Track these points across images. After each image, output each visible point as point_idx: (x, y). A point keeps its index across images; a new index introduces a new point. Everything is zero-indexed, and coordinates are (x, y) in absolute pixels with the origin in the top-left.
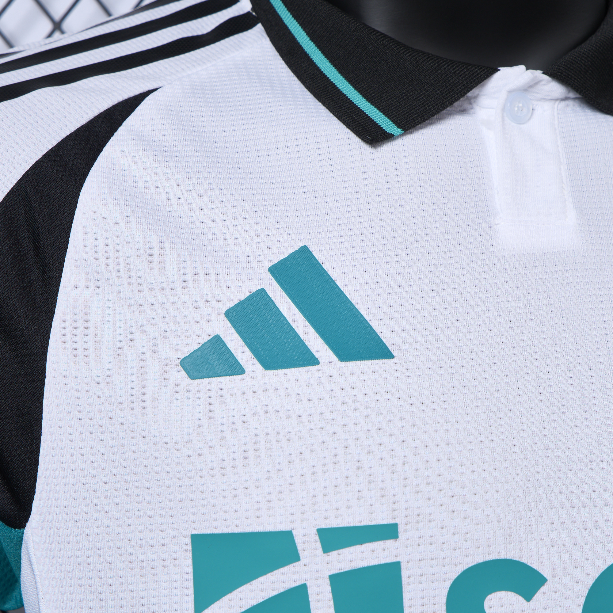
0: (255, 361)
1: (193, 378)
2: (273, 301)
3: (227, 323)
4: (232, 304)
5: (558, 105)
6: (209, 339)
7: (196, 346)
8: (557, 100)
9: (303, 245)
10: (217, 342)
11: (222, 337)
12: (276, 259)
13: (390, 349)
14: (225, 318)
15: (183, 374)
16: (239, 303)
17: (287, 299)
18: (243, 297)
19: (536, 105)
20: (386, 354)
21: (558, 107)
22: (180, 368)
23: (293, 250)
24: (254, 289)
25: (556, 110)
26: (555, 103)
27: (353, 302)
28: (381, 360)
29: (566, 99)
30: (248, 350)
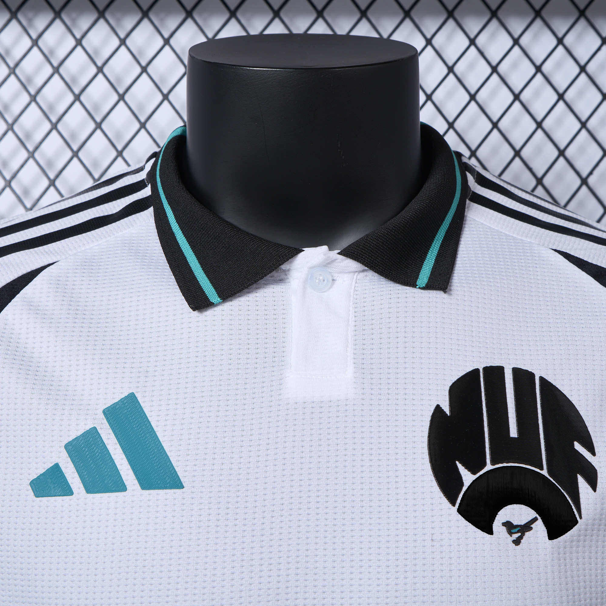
0: (81, 485)
1: (37, 496)
2: (101, 437)
3: (65, 454)
4: (70, 439)
5: (357, 275)
6: (51, 466)
7: (42, 471)
8: (356, 272)
9: (131, 392)
10: (56, 470)
11: (60, 465)
12: (110, 403)
13: (182, 481)
14: (65, 450)
15: (31, 493)
16: (76, 438)
17: (113, 436)
18: (79, 433)
19: (338, 277)
20: (177, 484)
21: (357, 277)
22: (30, 488)
23: (123, 396)
24: (88, 428)
25: (354, 280)
26: (354, 275)
27: (161, 440)
28: (173, 490)
29: (363, 271)
30: (78, 476)
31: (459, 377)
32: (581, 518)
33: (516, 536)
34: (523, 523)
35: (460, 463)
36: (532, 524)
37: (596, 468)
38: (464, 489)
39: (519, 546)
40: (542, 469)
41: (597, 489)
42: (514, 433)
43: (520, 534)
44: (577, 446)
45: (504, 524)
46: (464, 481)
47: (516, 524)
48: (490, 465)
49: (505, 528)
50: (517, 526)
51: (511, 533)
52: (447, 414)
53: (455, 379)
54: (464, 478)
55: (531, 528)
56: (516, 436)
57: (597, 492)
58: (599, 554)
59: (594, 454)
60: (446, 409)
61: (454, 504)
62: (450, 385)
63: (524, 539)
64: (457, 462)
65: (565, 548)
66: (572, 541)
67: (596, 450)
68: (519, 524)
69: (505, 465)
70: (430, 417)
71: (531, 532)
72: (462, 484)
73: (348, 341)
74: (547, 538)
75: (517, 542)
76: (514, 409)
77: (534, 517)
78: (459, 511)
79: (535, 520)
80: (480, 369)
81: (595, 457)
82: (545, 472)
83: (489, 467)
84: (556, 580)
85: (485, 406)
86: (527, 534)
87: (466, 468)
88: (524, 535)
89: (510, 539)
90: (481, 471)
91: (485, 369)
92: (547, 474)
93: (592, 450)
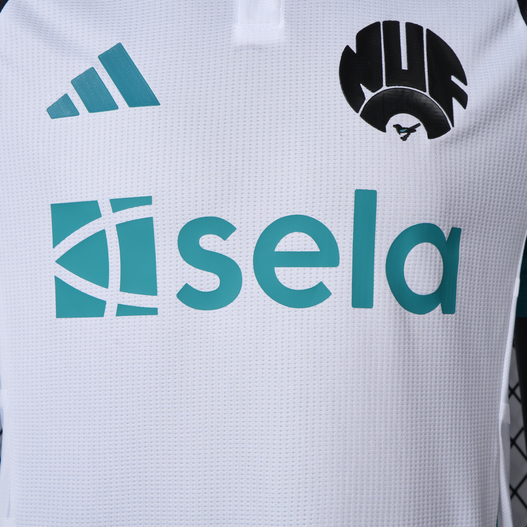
0: (85, 108)
1: (52, 118)
2: (98, 74)
3: (72, 87)
4: (75, 76)
6: (62, 96)
7: (55, 100)
9: (118, 42)
10: (66, 99)
11: (69, 95)
12: (103, 51)
13: (158, 100)
14: (71, 84)
15: (48, 116)
16: (79, 76)
17: (106, 73)
18: (81, 72)
20: (155, 102)
22: (47, 113)
23: (113, 46)
24: (88, 68)
27: (142, 74)
28: (152, 106)
30: (82, 102)
31: (364, 27)
32: (453, 126)
33: (403, 135)
34: (409, 127)
35: (363, 85)
36: (416, 128)
37: (467, 93)
38: (366, 102)
39: (405, 141)
40: (425, 91)
41: (467, 107)
42: (405, 66)
43: (406, 134)
44: (454, 79)
45: (395, 126)
46: (366, 97)
47: (404, 127)
48: (385, 86)
49: (395, 129)
50: (404, 128)
51: (400, 133)
52: (354, 52)
53: (361, 28)
54: (366, 95)
55: (415, 131)
56: (407, 69)
57: (466, 109)
58: (467, 155)
59: (466, 84)
60: (354, 49)
61: (357, 112)
62: (357, 33)
63: (409, 137)
64: (361, 85)
65: (440, 146)
66: (446, 142)
67: (468, 82)
68: (406, 127)
69: (397, 87)
70: (341, 54)
71: (415, 133)
72: (364, 99)
73: (280, 2)
74: (427, 137)
75: (404, 139)
76: (406, 51)
77: (418, 123)
78: (362, 116)
79: (418, 125)
80: (381, 22)
81: (467, 86)
82: (427, 94)
83: (385, 87)
84: (433, 167)
85: (383, 47)
86: (412, 134)
87: (367, 88)
88: (410, 135)
89: (399, 136)
90: (378, 90)
91: (385, 23)
92: (429, 95)
93: (464, 81)
